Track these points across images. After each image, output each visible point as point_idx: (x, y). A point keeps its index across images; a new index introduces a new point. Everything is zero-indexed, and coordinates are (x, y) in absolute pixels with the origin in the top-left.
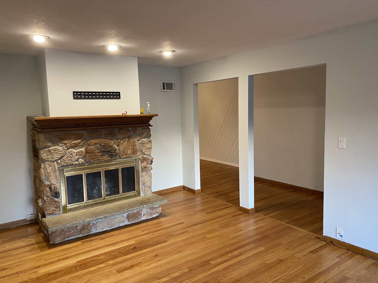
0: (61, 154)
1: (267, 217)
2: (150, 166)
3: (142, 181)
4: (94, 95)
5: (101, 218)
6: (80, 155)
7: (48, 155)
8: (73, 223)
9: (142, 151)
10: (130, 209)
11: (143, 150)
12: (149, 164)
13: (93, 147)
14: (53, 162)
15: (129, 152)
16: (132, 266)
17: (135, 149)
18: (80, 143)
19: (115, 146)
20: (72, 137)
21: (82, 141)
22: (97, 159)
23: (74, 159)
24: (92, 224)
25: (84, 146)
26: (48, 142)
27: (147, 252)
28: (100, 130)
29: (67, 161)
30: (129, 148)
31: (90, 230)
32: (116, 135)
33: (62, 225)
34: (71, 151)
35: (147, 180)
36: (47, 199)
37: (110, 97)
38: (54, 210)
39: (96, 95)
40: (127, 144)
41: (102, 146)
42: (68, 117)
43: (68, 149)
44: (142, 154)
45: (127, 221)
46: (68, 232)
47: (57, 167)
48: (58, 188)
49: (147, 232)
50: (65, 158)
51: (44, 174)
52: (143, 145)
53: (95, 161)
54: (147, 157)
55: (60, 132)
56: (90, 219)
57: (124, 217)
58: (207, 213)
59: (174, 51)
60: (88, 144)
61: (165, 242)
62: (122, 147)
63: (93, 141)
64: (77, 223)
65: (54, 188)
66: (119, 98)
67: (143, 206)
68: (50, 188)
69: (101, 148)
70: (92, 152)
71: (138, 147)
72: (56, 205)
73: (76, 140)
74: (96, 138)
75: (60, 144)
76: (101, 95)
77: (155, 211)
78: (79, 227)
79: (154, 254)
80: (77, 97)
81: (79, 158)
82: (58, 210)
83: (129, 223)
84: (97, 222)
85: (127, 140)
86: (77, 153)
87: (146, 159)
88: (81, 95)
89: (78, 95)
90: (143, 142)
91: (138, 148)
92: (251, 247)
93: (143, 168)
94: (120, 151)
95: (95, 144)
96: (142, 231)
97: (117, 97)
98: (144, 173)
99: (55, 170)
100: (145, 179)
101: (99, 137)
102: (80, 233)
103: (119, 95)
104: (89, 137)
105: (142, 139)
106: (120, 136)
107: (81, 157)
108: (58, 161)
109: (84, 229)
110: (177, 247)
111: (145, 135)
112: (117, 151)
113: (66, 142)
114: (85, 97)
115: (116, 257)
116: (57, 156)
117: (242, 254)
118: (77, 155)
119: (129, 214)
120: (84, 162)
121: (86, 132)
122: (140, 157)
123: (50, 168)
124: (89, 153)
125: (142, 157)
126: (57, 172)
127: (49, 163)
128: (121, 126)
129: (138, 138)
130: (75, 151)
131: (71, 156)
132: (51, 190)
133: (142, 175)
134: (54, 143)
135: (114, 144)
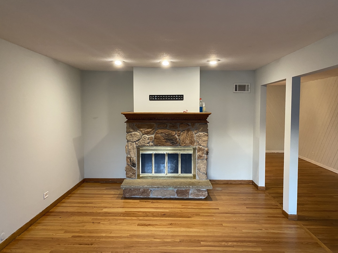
0: (138, 138)
1: (305, 227)
2: (205, 156)
3: (198, 167)
4: (164, 98)
5: (155, 187)
6: (151, 140)
7: (130, 138)
8: (136, 186)
9: (198, 143)
10: (178, 186)
11: (200, 142)
12: (204, 154)
13: (159, 135)
14: (133, 142)
15: (188, 142)
16: (149, 224)
17: (193, 140)
18: (151, 131)
19: (176, 136)
20: (146, 127)
21: (153, 130)
22: (162, 144)
23: (146, 142)
24: (150, 191)
25: (154, 133)
26: (131, 128)
27: (168, 220)
28: (166, 123)
29: (141, 143)
30: (188, 139)
31: (148, 194)
32: (177, 128)
33: (129, 186)
34: (145, 136)
35: (202, 167)
36: (128, 167)
37: (175, 99)
38: (131, 175)
39: (165, 98)
40: (186, 135)
41: (167, 135)
42: (141, 113)
43: (143, 135)
44: (198, 145)
45: (176, 195)
46: (134, 191)
47: (135, 146)
48: (135, 160)
49: (184, 207)
50: (140, 141)
51: (127, 150)
52: (200, 137)
53: (161, 145)
54: (203, 147)
55: (138, 123)
56: (147, 186)
57: (174, 191)
58: (247, 208)
59: (219, 60)
60: (156, 133)
61: (189, 217)
62: (182, 138)
63: (160, 131)
64: (138, 187)
65: (132, 160)
66: (183, 100)
67: (189, 186)
68: (130, 160)
69: (166, 137)
70: (159, 139)
71: (195, 138)
72: (133, 172)
73: (148, 129)
74: (162, 129)
75: (138, 131)
76: (169, 97)
77: (201, 194)
78: (141, 190)
79: (170, 222)
80: (152, 99)
81: (149, 142)
82: (134, 175)
83: (177, 197)
84: (154, 190)
85: (186, 132)
86: (148, 138)
87: (202, 149)
88: (154, 97)
89: (152, 98)
90: (200, 135)
91: (195, 140)
92: (250, 245)
93: (199, 156)
94: (180, 140)
95: (162, 133)
96: (182, 206)
97: (181, 99)
98: (199, 161)
99: (134, 148)
100: (200, 166)
101: (165, 128)
102: (142, 195)
103: (183, 97)
104: (157, 128)
105: (199, 133)
106: (181, 129)
107: (151, 141)
108: (136, 142)
109: (145, 193)
110: (192, 224)
111: (201, 129)
112: (177, 140)
113: (142, 130)
114: (157, 99)
115: (147, 216)
116: (135, 139)
117: (234, 246)
118: (148, 139)
119: (178, 190)
120: (153, 145)
121: (156, 124)
122: (197, 147)
123: (131, 146)
124: (156, 139)
125: (198, 147)
126: (135, 150)
127: (131, 143)
128: (182, 121)
129: (196, 132)
130: (148, 137)
131: (144, 140)
132: (130, 161)
133: (198, 162)
134: (135, 130)
135: (175, 134)
